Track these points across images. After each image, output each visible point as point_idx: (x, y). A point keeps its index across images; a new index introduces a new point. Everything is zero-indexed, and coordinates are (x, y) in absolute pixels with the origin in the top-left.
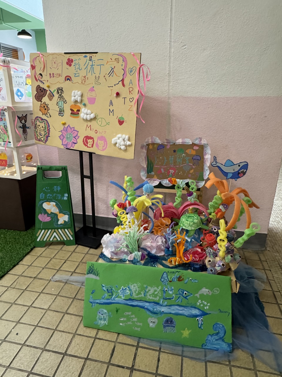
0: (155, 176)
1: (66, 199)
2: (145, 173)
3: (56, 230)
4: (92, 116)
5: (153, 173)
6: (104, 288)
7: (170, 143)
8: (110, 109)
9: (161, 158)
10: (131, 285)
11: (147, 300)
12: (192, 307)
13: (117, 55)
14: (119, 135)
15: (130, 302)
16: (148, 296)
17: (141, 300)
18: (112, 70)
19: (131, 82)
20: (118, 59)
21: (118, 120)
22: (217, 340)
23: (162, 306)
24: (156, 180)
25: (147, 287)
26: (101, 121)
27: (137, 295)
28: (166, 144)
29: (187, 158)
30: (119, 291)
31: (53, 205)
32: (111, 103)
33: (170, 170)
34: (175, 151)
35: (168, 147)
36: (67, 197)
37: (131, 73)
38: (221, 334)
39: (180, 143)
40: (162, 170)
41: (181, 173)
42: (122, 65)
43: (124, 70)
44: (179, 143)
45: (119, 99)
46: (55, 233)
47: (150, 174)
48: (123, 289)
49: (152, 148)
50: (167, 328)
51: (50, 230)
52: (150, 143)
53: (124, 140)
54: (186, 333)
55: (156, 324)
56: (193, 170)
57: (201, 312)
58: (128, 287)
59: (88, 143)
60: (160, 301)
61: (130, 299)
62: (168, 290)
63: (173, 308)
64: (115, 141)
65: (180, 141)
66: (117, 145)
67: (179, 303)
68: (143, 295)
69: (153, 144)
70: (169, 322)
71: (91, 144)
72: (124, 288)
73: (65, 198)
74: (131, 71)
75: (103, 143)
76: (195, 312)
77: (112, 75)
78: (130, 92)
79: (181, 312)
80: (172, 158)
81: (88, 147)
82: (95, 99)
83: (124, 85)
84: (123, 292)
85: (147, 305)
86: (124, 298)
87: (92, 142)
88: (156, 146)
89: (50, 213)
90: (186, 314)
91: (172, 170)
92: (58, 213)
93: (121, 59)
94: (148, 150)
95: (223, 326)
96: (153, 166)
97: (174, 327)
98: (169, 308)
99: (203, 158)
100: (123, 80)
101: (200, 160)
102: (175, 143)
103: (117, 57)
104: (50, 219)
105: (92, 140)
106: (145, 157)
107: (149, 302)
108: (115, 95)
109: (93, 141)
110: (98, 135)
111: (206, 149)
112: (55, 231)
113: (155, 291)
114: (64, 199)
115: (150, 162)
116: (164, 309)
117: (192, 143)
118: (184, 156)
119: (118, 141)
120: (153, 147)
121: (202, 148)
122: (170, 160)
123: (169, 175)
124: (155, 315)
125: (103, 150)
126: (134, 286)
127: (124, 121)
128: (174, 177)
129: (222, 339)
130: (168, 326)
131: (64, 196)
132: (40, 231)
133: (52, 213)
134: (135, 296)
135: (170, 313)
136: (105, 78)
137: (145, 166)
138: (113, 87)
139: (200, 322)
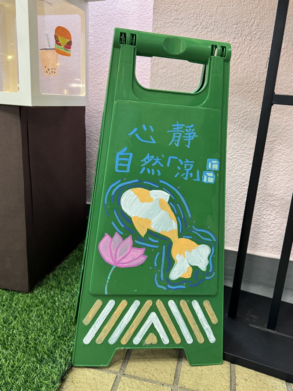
1: (211, 180)
3: (159, 303)
31: (161, 201)
36: (215, 172)
46: (153, 315)
51: (137, 303)
73: (209, 178)
89: (143, 233)
92: (173, 236)
104: (142, 259)
112: (154, 309)
114: (205, 180)
131: (203, 168)
132: (98, 303)
133: (150, 232)
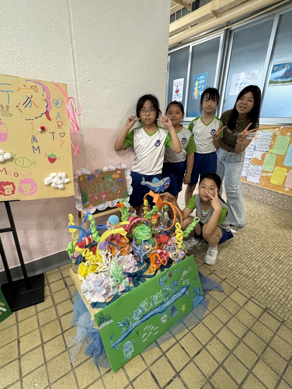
0: (91, 204)
2: (81, 205)
4: (7, 156)
5: (88, 203)
6: (121, 325)
7: (98, 172)
8: (33, 147)
9: (93, 187)
10: (141, 304)
11: (156, 306)
12: (181, 289)
13: (34, 82)
14: (54, 174)
15: (145, 318)
16: (156, 303)
17: (152, 310)
18: (29, 100)
19: (58, 115)
20: (36, 86)
21: (48, 157)
22: (198, 297)
23: (166, 302)
24: (92, 208)
25: (153, 297)
26: (22, 161)
27: (148, 308)
28: (94, 173)
29: (114, 182)
30: (133, 317)
32: (34, 139)
33: (103, 196)
34: (103, 178)
35: (97, 176)
37: (56, 105)
38: (198, 293)
39: (107, 171)
40: (96, 197)
41: (111, 196)
42: (43, 95)
43: (46, 101)
44: (105, 171)
45: (44, 134)
47: (85, 204)
48: (136, 313)
49: (83, 180)
50: (173, 314)
52: (80, 175)
53: (60, 178)
54: (183, 308)
55: (166, 318)
56: (120, 190)
57: (186, 288)
58: (139, 308)
59: (5, 190)
60: (164, 300)
61: (144, 316)
62: (166, 288)
63: (172, 298)
64: (50, 182)
65: (105, 169)
66: (53, 185)
67: (175, 292)
68: (152, 305)
69: (83, 175)
70: (173, 309)
71: (10, 190)
72: (136, 311)
74: (57, 104)
75: (31, 187)
76: (183, 290)
77: (30, 105)
78: (59, 126)
79: (177, 297)
80: (102, 185)
81: (5, 195)
82: (7, 134)
83: (49, 119)
84: (137, 315)
85: (157, 310)
86: (139, 319)
87: (12, 188)
88: (86, 177)
90: (180, 296)
91: (104, 195)
93: (40, 88)
94: (79, 182)
95: (198, 287)
96: (87, 196)
97: (177, 310)
98: (170, 300)
99: (125, 179)
100: (47, 113)
101: (123, 181)
102: (102, 172)
103: (34, 84)
105: (11, 186)
106: (78, 190)
107: (158, 307)
108: (40, 130)
109: (14, 187)
110: (20, 177)
111: (126, 172)
113: (159, 295)
115: (83, 193)
116: (168, 304)
117: (116, 169)
118: (111, 181)
119: (54, 181)
120: (84, 178)
121: (123, 171)
122: (101, 187)
123: (102, 200)
124: (164, 313)
125: (32, 194)
126: (143, 303)
127: (56, 158)
128: (106, 200)
129: (200, 295)
130: (173, 313)
134: (146, 310)
135: (172, 303)
136: (19, 109)
137: (80, 198)
138: (33, 120)
139: (188, 295)
